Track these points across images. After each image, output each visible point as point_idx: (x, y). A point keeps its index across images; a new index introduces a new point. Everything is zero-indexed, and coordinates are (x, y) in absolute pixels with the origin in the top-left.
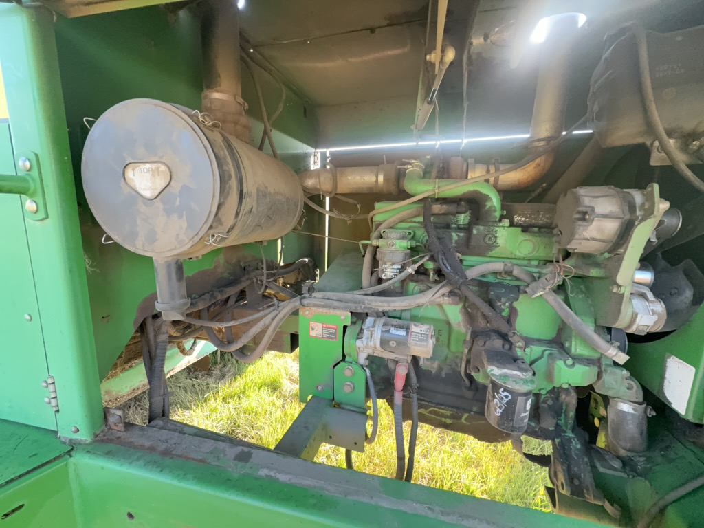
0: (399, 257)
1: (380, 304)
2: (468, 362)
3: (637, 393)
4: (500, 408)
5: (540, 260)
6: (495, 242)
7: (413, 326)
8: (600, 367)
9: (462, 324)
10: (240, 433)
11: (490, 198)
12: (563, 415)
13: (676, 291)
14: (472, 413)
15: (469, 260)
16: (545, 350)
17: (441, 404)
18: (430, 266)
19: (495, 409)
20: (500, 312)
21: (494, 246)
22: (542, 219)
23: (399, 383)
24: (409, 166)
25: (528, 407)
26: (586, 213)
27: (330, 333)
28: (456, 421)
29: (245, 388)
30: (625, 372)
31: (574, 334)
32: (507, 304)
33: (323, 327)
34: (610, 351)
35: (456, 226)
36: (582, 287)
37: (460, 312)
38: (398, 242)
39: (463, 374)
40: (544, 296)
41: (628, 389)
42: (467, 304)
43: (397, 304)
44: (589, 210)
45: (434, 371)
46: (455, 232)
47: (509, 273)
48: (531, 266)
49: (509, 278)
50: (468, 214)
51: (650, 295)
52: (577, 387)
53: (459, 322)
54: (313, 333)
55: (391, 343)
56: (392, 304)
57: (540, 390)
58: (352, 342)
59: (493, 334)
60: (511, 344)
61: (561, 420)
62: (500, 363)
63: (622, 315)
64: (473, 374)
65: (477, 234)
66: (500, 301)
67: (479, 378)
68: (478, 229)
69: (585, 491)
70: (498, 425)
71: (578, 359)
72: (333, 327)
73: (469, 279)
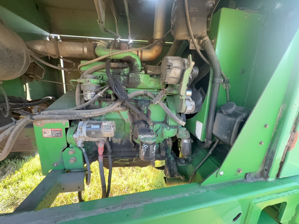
0: (94, 88)
1: (85, 114)
2: (133, 136)
3: (188, 136)
4: (144, 152)
5: (158, 89)
6: (139, 81)
7: (104, 123)
8: (178, 129)
9: (129, 119)
10: (19, 202)
11: (136, 60)
12: (168, 149)
13: (198, 99)
14: (136, 157)
15: (130, 90)
16: (161, 125)
17: (123, 157)
18: (111, 92)
19: (142, 153)
20: (143, 112)
21: (139, 83)
22: (158, 72)
23: (101, 152)
24: (98, 43)
25: (155, 149)
26: (170, 66)
27: (57, 134)
28: (131, 162)
29: (22, 176)
30: (185, 129)
31: (169, 117)
32: (145, 108)
33: (52, 131)
34: (180, 122)
35: (123, 74)
36: (172, 99)
37: (128, 114)
38: (92, 80)
39: (131, 141)
40: (159, 103)
41: (186, 134)
42: (131, 111)
43: (95, 113)
44: (171, 65)
45: (119, 143)
46: (122, 76)
47: (146, 95)
48: (154, 92)
49: (146, 97)
50: (128, 68)
51: (191, 99)
52: (172, 137)
53: (128, 119)
54: (45, 135)
55: (92, 133)
56: (92, 113)
57: (160, 141)
58: (71, 136)
59: (141, 122)
60: (148, 125)
61: (167, 151)
62: (143, 133)
63: (183, 107)
64: (135, 141)
65: (132, 77)
66: (142, 107)
67: (137, 141)
68: (132, 75)
69: (175, 174)
70: (144, 159)
71: (171, 127)
72: (59, 130)
73: (129, 98)
